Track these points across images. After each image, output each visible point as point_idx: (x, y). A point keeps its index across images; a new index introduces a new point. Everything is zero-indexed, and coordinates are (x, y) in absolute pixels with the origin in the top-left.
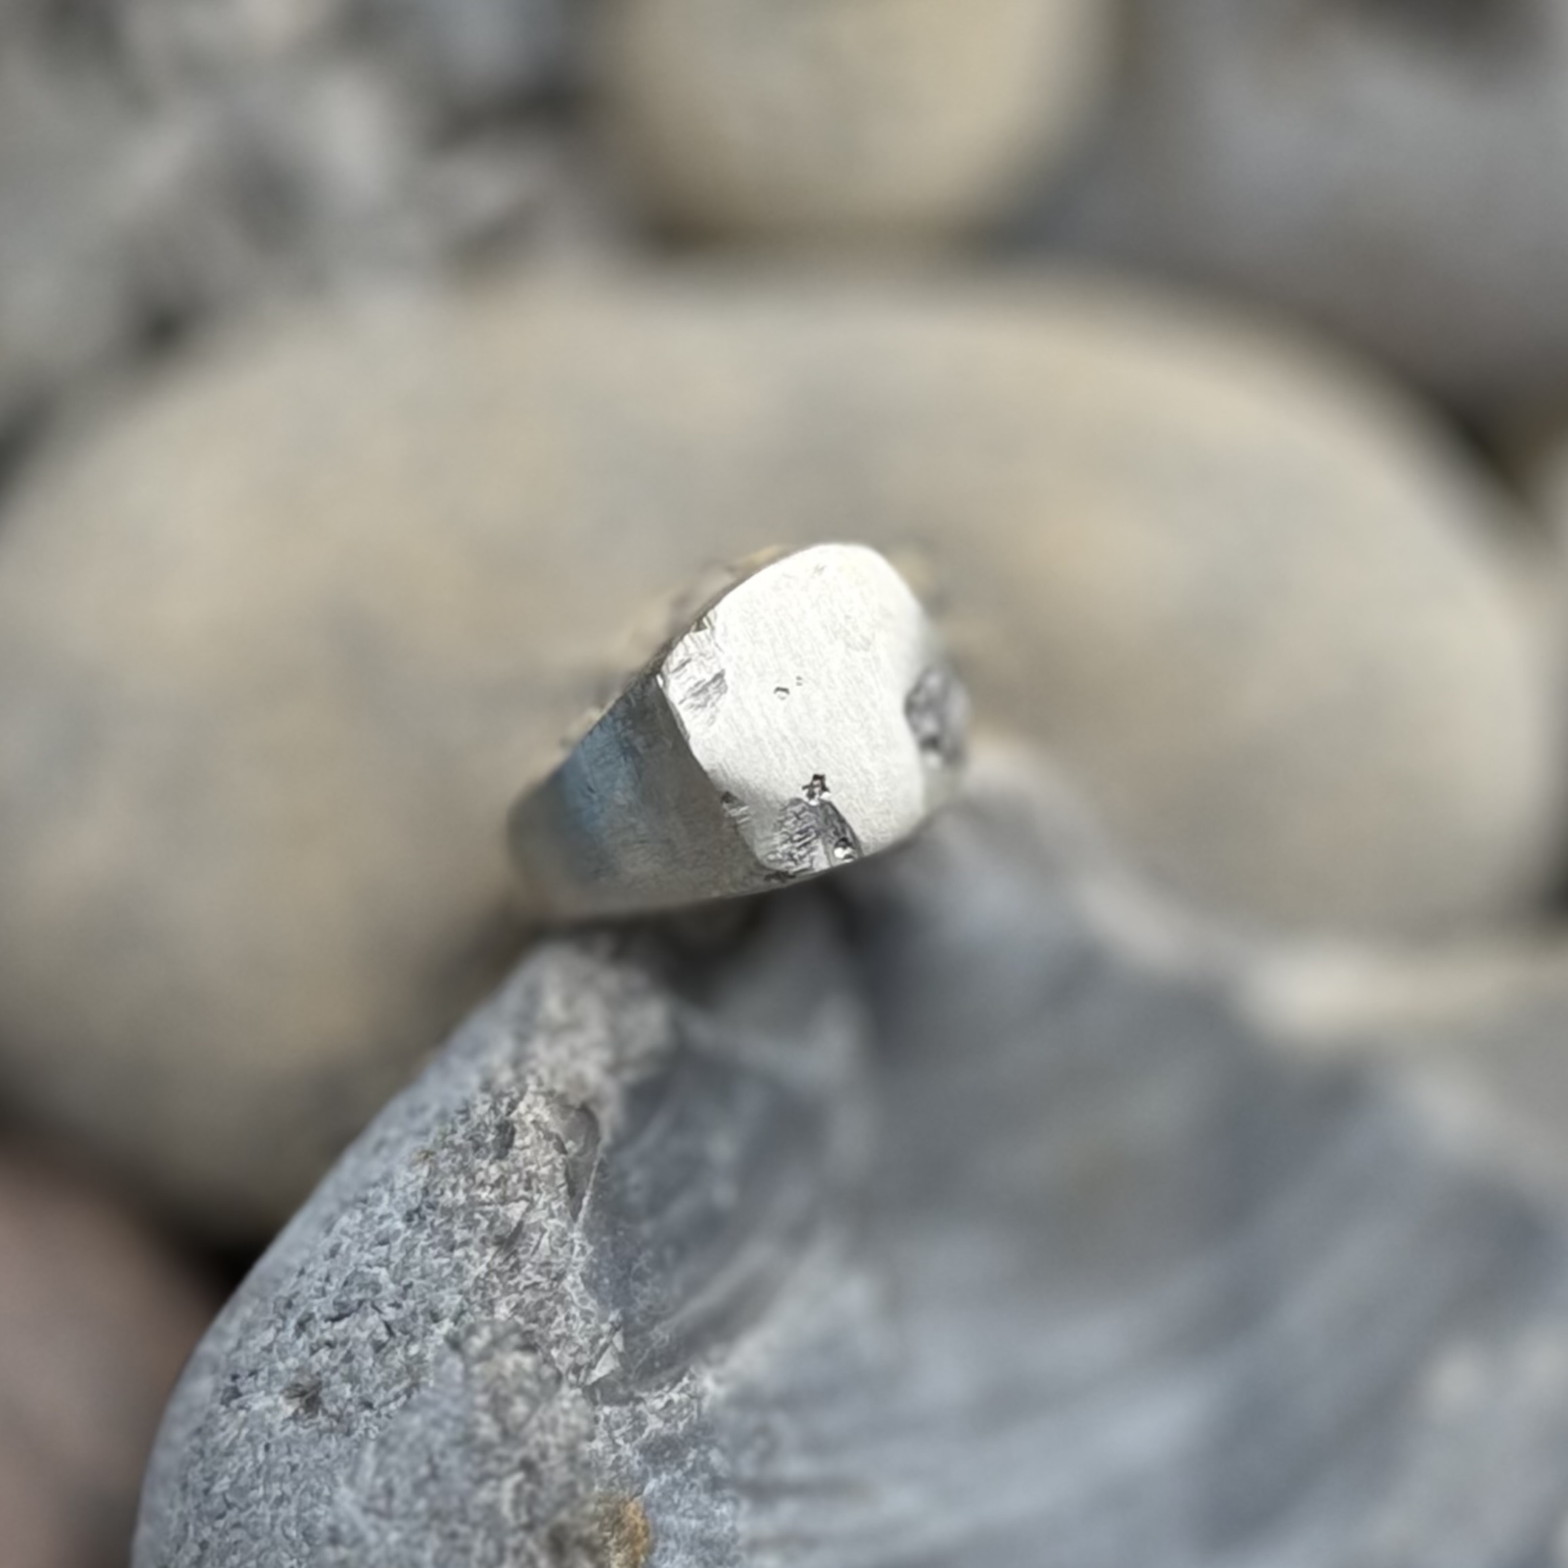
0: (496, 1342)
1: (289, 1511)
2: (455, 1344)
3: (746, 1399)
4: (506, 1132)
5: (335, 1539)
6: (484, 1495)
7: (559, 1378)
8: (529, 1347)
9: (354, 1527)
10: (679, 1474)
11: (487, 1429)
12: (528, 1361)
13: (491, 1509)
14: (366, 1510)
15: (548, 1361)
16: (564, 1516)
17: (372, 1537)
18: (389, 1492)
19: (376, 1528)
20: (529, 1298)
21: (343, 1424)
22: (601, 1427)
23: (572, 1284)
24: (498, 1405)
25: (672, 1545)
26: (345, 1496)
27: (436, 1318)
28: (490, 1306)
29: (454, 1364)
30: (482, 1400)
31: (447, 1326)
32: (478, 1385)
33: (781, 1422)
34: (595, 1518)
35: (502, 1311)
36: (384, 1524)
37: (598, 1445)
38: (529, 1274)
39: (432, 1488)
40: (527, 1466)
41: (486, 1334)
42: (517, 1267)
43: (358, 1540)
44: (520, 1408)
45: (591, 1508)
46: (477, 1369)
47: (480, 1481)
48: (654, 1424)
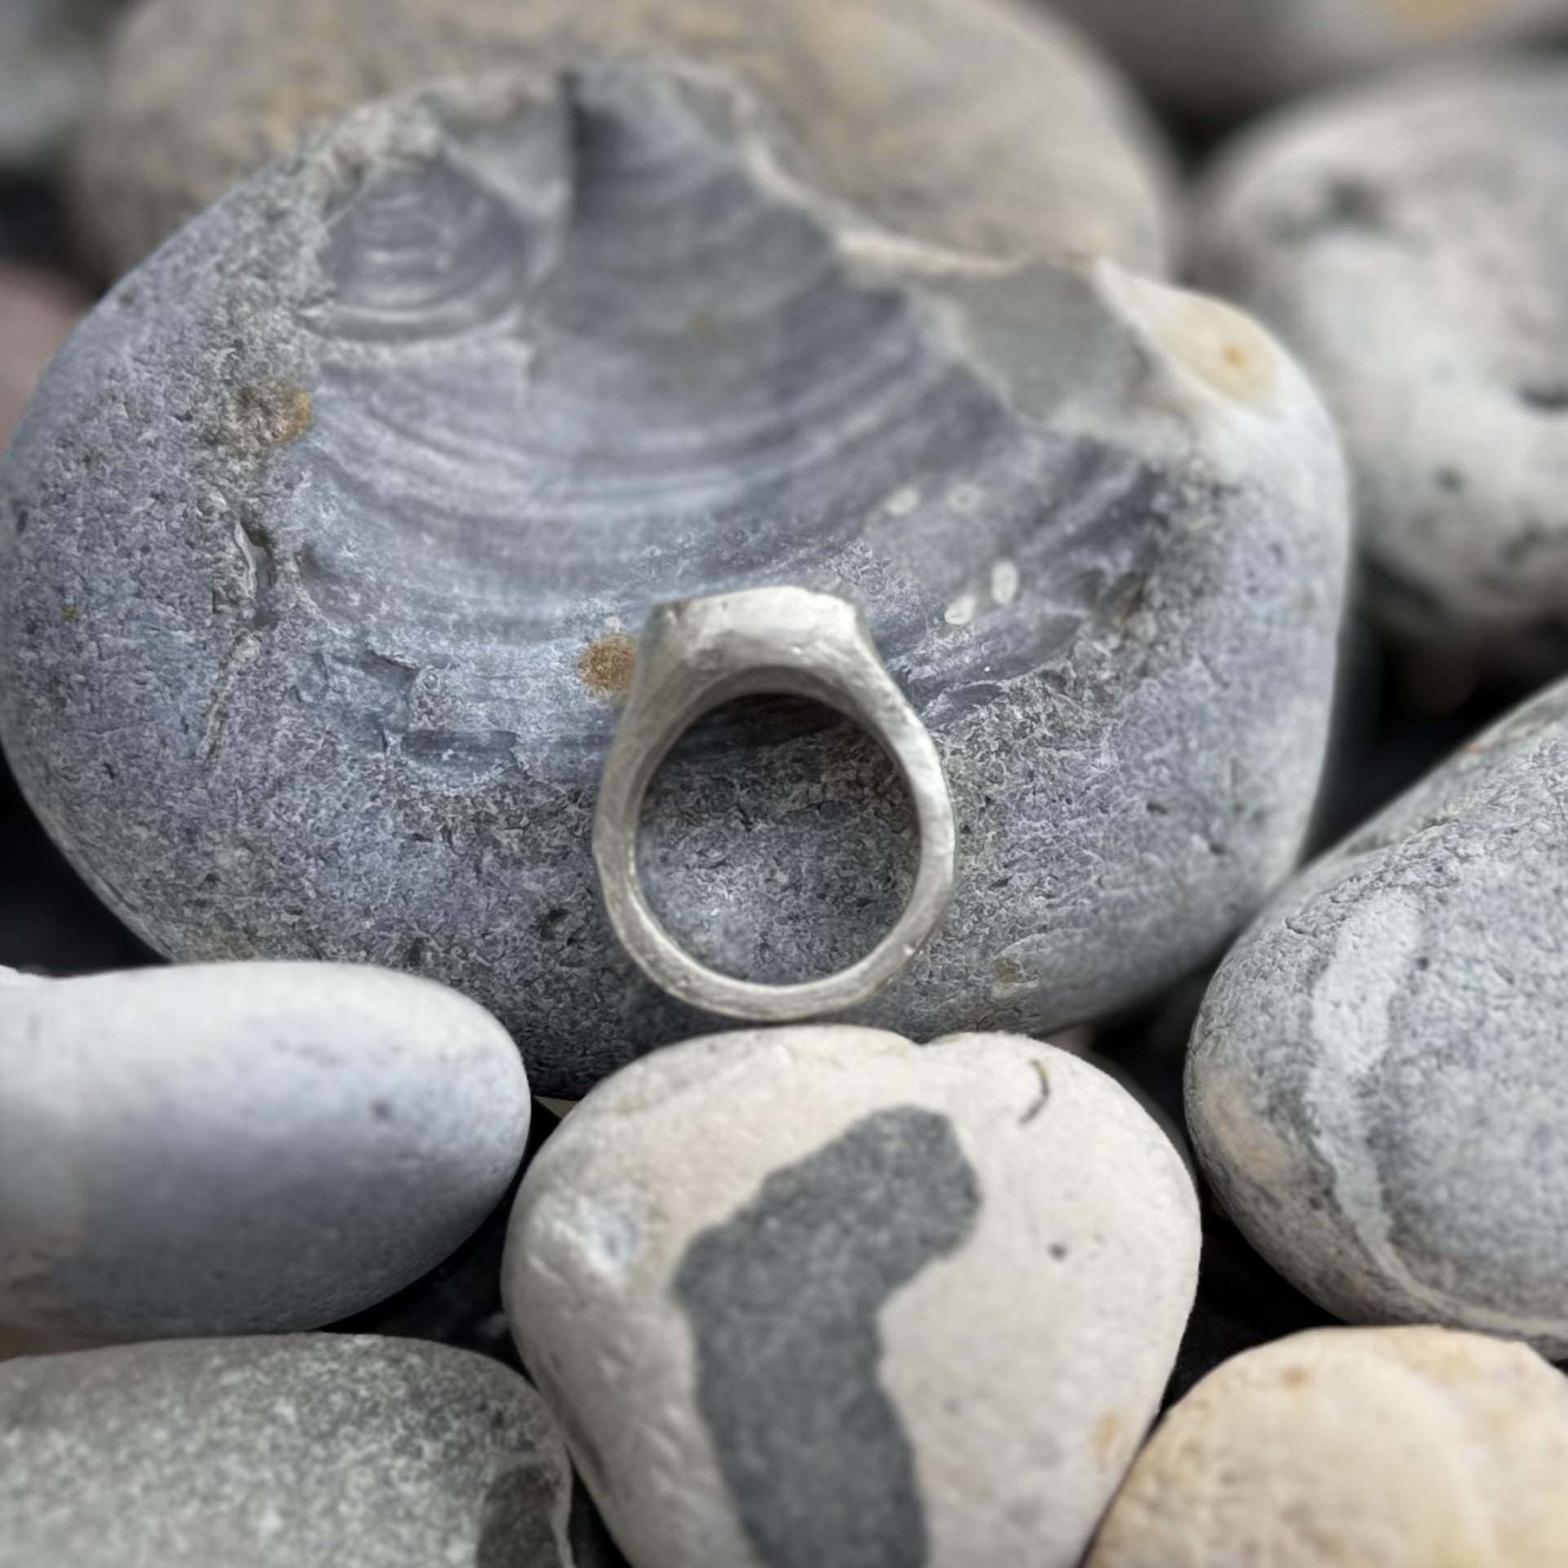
0: (245, 268)
1: (92, 360)
2: (220, 268)
3: (413, 374)
4: (300, 165)
5: (112, 375)
6: (207, 356)
7: (277, 300)
8: (263, 276)
9: (125, 369)
10: (344, 395)
11: (221, 317)
12: (260, 284)
13: (208, 366)
14: (136, 359)
15: (274, 288)
16: (254, 382)
17: (133, 375)
18: (152, 349)
19: (137, 371)
20: (273, 249)
21: (140, 311)
22: (296, 340)
23: (307, 252)
24: (232, 304)
25: (326, 433)
26: (126, 351)
27: (213, 251)
28: (247, 247)
29: (216, 278)
30: (223, 300)
31: (219, 257)
32: (223, 291)
33: (433, 399)
34: (273, 391)
35: (254, 252)
36: (142, 367)
37: (290, 347)
38: (279, 236)
39: (177, 349)
40: (238, 344)
41: (240, 263)
42: (273, 231)
43: (125, 377)
44: (246, 308)
45: (273, 384)
46: (227, 282)
47: (205, 348)
48: (335, 356)
